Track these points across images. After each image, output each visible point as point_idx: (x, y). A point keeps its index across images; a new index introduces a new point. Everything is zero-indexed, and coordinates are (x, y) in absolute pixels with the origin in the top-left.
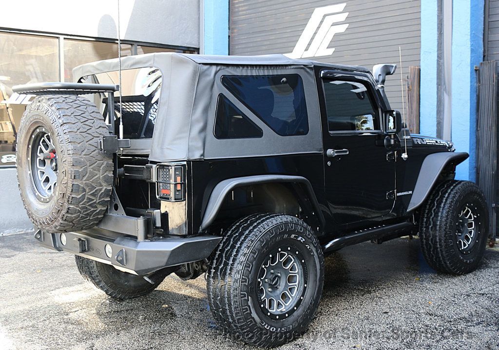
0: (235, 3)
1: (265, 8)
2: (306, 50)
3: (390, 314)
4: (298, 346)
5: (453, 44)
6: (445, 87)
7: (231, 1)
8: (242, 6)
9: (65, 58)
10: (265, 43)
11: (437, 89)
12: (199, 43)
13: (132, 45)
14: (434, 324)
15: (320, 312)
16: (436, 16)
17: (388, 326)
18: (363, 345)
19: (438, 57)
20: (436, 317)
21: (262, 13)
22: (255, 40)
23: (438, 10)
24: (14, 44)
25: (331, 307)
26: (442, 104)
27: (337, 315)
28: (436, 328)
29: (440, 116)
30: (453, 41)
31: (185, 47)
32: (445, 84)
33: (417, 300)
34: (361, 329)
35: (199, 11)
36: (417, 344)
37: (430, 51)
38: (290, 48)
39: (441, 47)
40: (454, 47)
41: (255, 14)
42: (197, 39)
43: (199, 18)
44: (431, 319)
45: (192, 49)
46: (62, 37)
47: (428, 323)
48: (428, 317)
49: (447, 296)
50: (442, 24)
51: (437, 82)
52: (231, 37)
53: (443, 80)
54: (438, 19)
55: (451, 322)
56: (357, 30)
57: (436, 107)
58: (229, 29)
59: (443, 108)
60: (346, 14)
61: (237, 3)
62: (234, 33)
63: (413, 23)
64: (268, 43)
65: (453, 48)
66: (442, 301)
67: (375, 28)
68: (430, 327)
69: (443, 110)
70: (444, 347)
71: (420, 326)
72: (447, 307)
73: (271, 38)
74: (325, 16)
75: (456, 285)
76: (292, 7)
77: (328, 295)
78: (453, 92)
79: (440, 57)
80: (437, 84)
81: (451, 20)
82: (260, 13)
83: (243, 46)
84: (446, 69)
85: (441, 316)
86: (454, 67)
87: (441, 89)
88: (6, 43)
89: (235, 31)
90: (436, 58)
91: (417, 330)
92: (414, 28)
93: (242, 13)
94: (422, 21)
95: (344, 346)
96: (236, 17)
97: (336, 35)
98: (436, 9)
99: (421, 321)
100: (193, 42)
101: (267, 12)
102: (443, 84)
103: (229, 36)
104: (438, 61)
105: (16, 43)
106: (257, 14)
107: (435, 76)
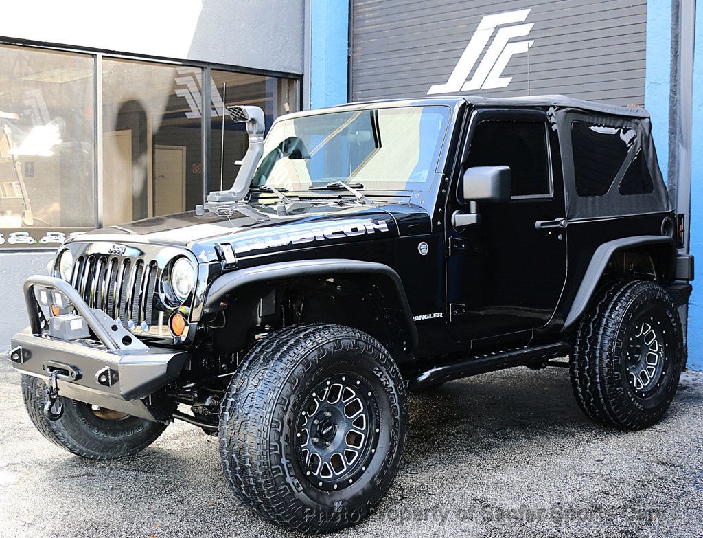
0: (358, 6)
1: (405, 15)
2: (469, 79)
3: (604, 462)
4: (478, 502)
5: (695, 71)
6: (682, 137)
7: (352, 1)
8: (369, 12)
9: (103, 87)
10: (405, 68)
11: (670, 139)
12: (303, 66)
13: (202, 68)
14: (671, 476)
15: (503, 459)
16: (670, 29)
17: (604, 478)
18: (570, 501)
19: (671, 90)
20: (673, 468)
21: (401, 22)
22: (389, 64)
23: (672, 21)
24: (29, 64)
25: (519, 452)
26: (676, 162)
27: (528, 463)
28: (674, 482)
29: (672, 180)
30: (694, 67)
31: (281, 72)
32: (680, 131)
33: (643, 445)
34: (565, 481)
35: (304, 17)
36: (649, 501)
37: (659, 82)
38: (442, 77)
39: (675, 76)
40: (696, 76)
41: (389, 24)
42: (300, 61)
43: (303, 29)
44: (666, 470)
45: (292, 77)
46: (100, 55)
47: (662, 475)
48: (662, 468)
49: (687, 440)
50: (677, 41)
51: (670, 129)
52: (351, 58)
53: (678, 126)
54: (672, 33)
55: (695, 473)
56: (546, 50)
57: (667, 166)
58: (349, 46)
59: (678, 169)
60: (530, 26)
61: (362, 7)
62: (356, 52)
63: (634, 40)
64: (409, 68)
65: (694, 78)
66: (681, 447)
67: (574, 46)
68: (666, 480)
69: (678, 172)
70: (687, 505)
71: (651, 478)
72: (687, 454)
73: (414, 61)
74: (498, 28)
75: (698, 426)
76: (448, 14)
77: (512, 438)
78: (694, 143)
79: (674, 91)
80: (669, 131)
81: (692, 35)
82: (397, 23)
83: (371, 73)
84: (682, 109)
85: (681, 466)
86: (695, 106)
87: (675, 139)
88: (18, 62)
89: (359, 49)
90: (669, 93)
91: (646, 483)
92: (634, 47)
93: (369, 21)
94: (648, 37)
95: (543, 501)
96: (360, 27)
97: (515, 57)
98: (670, 19)
99: (651, 472)
100: (294, 66)
101: (409, 21)
102: (678, 131)
103: (349, 57)
104: (671, 97)
105: (32, 63)
106: (393, 23)
107: (667, 120)
